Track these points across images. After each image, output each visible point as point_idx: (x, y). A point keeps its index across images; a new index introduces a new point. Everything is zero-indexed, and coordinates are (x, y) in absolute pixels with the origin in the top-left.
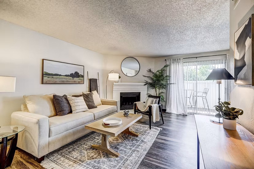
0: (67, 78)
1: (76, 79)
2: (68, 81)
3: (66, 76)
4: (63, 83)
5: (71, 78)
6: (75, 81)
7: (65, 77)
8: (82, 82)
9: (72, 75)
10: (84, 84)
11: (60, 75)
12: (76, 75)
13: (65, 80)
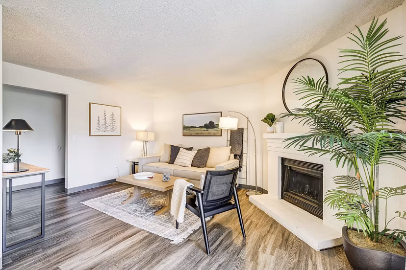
0: (201, 129)
1: (211, 131)
2: (202, 133)
3: (200, 127)
4: (197, 135)
5: (205, 129)
6: (209, 133)
7: (199, 129)
8: (218, 133)
9: (207, 126)
10: (221, 136)
11: (195, 127)
12: (211, 125)
13: (199, 132)
